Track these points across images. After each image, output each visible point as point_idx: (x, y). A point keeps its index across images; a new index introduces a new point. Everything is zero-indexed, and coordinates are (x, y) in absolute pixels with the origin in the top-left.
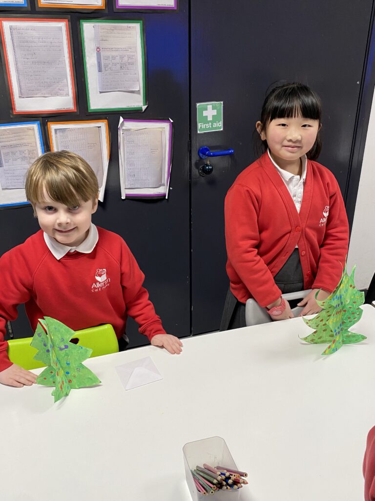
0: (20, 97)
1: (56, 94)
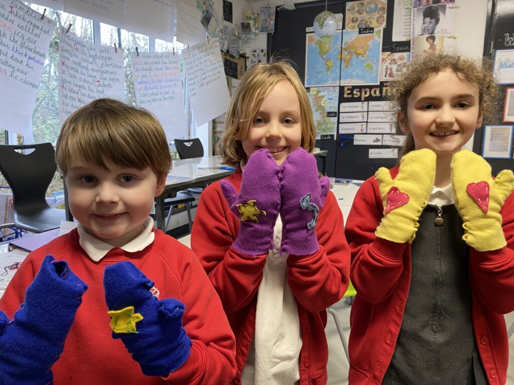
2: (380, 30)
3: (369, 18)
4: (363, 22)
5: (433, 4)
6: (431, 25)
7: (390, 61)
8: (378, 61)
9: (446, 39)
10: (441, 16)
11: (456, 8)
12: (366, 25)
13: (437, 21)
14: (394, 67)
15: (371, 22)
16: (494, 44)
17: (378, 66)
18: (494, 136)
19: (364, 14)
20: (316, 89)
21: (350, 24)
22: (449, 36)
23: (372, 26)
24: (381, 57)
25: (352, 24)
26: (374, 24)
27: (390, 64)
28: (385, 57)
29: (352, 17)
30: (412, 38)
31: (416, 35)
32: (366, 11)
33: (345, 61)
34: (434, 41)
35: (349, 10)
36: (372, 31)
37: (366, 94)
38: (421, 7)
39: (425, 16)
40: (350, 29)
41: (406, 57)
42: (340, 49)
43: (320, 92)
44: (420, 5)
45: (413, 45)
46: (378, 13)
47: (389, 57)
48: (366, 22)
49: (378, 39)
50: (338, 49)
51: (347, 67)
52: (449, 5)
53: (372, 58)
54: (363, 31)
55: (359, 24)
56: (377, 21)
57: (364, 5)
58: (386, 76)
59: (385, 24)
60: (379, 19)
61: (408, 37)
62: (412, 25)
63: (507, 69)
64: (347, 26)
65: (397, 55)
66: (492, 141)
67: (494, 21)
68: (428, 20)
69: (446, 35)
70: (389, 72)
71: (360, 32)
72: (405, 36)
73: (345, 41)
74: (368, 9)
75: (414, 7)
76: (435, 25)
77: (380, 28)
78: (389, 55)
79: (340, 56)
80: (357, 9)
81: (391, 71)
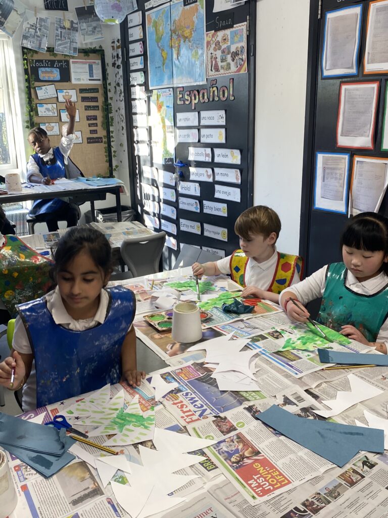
0: (341, 135)
1: (362, 135)
7: (214, 46)
8: (203, 46)
14: (219, 54)
18: (327, 171)
20: (156, 92)
24: (206, 39)
27: (215, 50)
28: (209, 40)
37: (195, 99)
41: (229, 37)
42: (170, 32)
43: (160, 96)
47: (213, 39)
49: (201, 11)
53: (198, 42)
54: (187, 1)
58: (211, 70)
65: (221, 34)
66: (324, 181)
70: (214, 62)
71: (185, 3)
73: (173, 19)
78: (213, 36)
79: (171, 42)
81: (216, 62)
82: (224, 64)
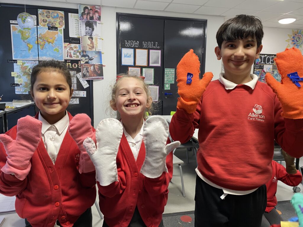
2: (62, 30)
3: (54, 21)
4: (50, 23)
5: (90, 20)
6: (90, 31)
8: (62, 47)
9: (98, 39)
10: (95, 27)
11: (102, 24)
12: (52, 25)
13: (93, 29)
15: (55, 24)
16: (121, 45)
17: (62, 50)
19: (51, 18)
20: (22, 61)
21: (42, 23)
22: (100, 38)
23: (56, 27)
24: (64, 45)
25: (44, 23)
26: (57, 25)
28: (66, 46)
29: (43, 18)
30: (80, 36)
31: (82, 36)
32: (52, 17)
33: (41, 46)
34: (92, 40)
35: (40, 14)
36: (56, 29)
38: (84, 20)
39: (86, 25)
40: (42, 26)
41: (78, 47)
42: (37, 38)
43: (25, 63)
44: (83, 19)
45: (81, 40)
46: (59, 19)
48: (53, 24)
49: (61, 35)
50: (35, 38)
51: (42, 49)
52: (98, 22)
53: (58, 45)
54: (51, 29)
55: (47, 24)
56: (59, 24)
57: (50, 13)
59: (64, 26)
60: (61, 23)
61: (78, 36)
62: (80, 29)
63: (127, 58)
64: (40, 24)
65: (73, 45)
67: (120, 34)
68: (88, 28)
69: (98, 37)
70: (69, 54)
71: (49, 29)
72: (76, 35)
73: (40, 33)
74: (53, 16)
75: (80, 20)
76: (92, 31)
77: (61, 28)
78: (68, 45)
79: (37, 42)
80: (45, 14)
81: (70, 54)
82: (75, 55)
